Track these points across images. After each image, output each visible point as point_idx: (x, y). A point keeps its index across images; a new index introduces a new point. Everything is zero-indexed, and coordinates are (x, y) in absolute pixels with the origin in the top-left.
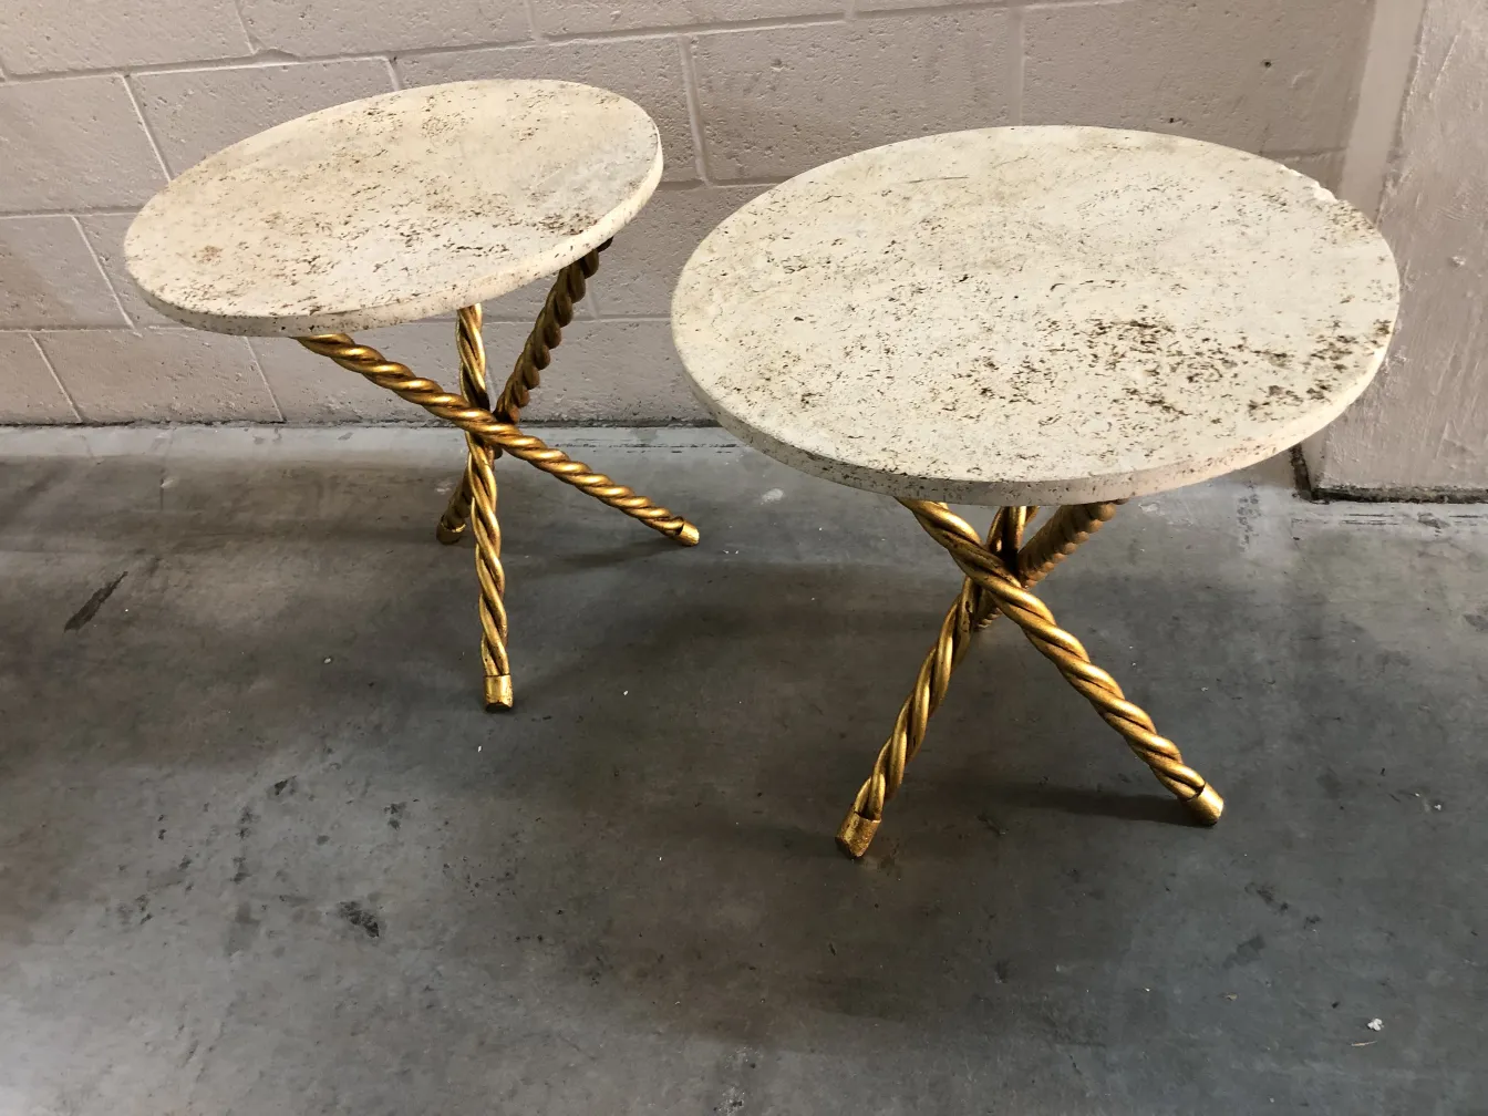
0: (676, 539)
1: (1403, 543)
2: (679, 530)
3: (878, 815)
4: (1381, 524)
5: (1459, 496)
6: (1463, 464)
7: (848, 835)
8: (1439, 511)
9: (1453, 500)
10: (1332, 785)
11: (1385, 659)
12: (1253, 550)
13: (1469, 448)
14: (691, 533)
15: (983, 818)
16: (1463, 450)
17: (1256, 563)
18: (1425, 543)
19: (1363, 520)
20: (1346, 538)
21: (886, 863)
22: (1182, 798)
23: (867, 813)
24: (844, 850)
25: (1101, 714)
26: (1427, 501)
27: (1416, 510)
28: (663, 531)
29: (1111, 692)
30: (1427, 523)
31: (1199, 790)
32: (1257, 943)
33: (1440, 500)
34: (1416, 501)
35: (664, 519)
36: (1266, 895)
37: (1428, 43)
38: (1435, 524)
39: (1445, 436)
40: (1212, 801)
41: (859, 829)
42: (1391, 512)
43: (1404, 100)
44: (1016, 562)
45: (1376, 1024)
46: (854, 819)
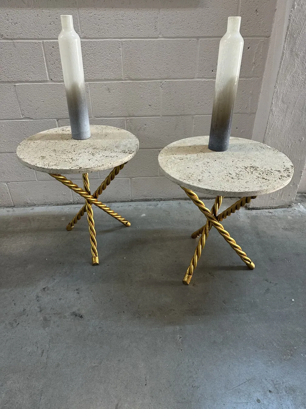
0: (126, 225)
1: (267, 216)
2: (127, 223)
3: (192, 274)
4: (262, 213)
5: (273, 207)
6: (274, 202)
7: (186, 279)
8: (271, 210)
9: (273, 208)
10: (271, 260)
11: (272, 237)
12: (241, 220)
13: (275, 198)
14: (129, 224)
15: (210, 273)
16: (274, 199)
17: (243, 222)
18: (271, 216)
19: (259, 213)
20: (256, 216)
21: (194, 285)
22: (247, 264)
23: (189, 274)
24: (185, 283)
25: (233, 248)
26: (268, 209)
27: (267, 210)
28: (123, 223)
29: (234, 243)
30: (270, 213)
31: (251, 262)
32: (268, 289)
33: (270, 208)
34: (266, 209)
35: (124, 220)
36: (267, 280)
37: (269, 124)
38: (271, 213)
39: (271, 196)
40: (253, 264)
41: (188, 278)
42: (263, 211)
44: (218, 218)
45: (293, 300)
46: (187, 275)
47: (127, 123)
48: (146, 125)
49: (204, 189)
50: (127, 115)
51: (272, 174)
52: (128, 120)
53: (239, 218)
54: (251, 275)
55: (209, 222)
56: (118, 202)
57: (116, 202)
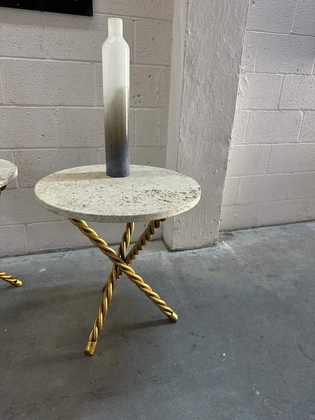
0: (15, 285)
1: (191, 258)
2: (16, 282)
3: (96, 340)
4: (186, 255)
5: (197, 247)
6: (197, 241)
7: (88, 348)
8: (195, 251)
9: (197, 249)
10: (196, 307)
11: (196, 280)
12: (163, 263)
13: (197, 237)
14: (19, 282)
15: (122, 336)
16: (196, 238)
17: (165, 266)
18: (195, 257)
19: (182, 254)
20: (180, 258)
21: (100, 354)
22: (168, 316)
23: (93, 340)
24: (87, 354)
25: (149, 297)
26: (192, 249)
27: (191, 251)
28: (10, 282)
29: (150, 290)
30: (194, 253)
31: (172, 313)
32: (195, 345)
33: (194, 249)
34: (190, 250)
35: (11, 278)
36: (192, 334)
37: (180, 156)
38: (195, 253)
39: (193, 235)
40: (175, 315)
41: (91, 346)
42: (187, 252)
43: (177, 167)
45: (224, 355)
46: (90, 342)
47: (14, 156)
48: (39, 158)
49: (87, 215)
50: (14, 147)
51: (176, 196)
52: (16, 152)
53: (161, 262)
54: (173, 330)
55: (116, 267)
56: (11, 257)
57: (7, 256)
